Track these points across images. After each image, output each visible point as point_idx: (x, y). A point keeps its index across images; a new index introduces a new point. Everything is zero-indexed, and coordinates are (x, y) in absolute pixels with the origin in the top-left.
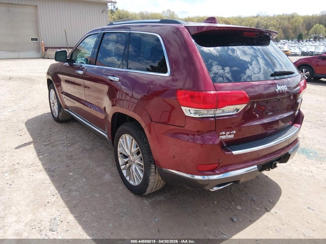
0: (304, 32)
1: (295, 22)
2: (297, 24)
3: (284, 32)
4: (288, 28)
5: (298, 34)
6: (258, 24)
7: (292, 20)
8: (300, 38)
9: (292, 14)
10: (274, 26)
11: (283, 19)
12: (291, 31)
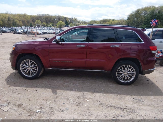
0: (32, 23)
1: (27, 18)
2: (28, 19)
3: (23, 23)
4: (25, 21)
5: (30, 24)
6: (9, 18)
7: (25, 17)
8: (31, 26)
9: (24, 14)
10: (17, 19)
11: (21, 16)
12: (26, 23)
